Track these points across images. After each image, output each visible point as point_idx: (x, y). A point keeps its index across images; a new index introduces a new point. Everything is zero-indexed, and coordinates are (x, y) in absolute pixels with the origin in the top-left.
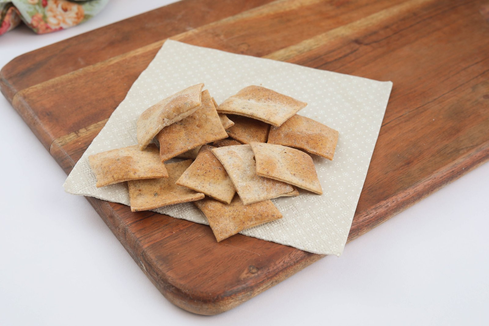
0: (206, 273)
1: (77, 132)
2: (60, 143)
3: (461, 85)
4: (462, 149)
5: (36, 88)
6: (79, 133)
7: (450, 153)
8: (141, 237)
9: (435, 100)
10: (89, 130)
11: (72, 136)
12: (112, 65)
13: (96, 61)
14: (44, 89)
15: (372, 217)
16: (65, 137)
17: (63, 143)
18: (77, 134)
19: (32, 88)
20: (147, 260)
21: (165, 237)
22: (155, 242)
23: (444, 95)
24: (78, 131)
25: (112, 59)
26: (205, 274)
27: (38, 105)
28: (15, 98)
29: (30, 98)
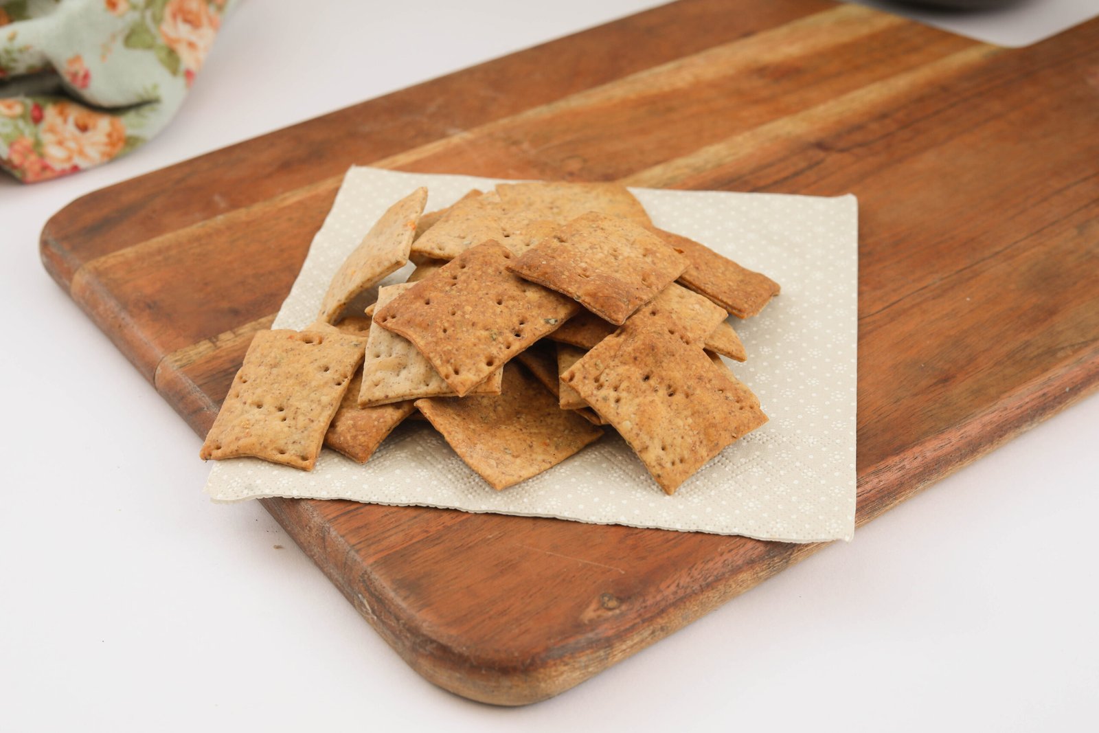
0: (505, 611)
1: (215, 340)
2: (176, 361)
3: (1053, 223)
4: (1063, 348)
5: (122, 255)
6: (218, 341)
7: (1035, 357)
8: (359, 543)
9: (997, 253)
10: (240, 334)
11: (204, 347)
12: (289, 207)
13: (253, 201)
14: (140, 259)
15: (871, 491)
16: (187, 349)
17: (184, 361)
18: (213, 343)
19: (114, 256)
20: (373, 590)
21: (413, 541)
22: (390, 552)
23: (1016, 242)
24: (216, 337)
26: (503, 613)
27: (127, 289)
28: (77, 276)
29: (111, 276)
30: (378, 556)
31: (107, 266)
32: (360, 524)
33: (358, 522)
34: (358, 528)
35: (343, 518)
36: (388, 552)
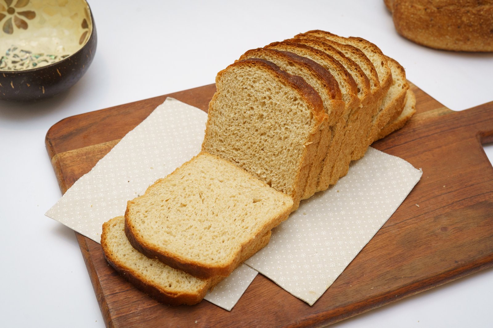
3: (426, 213)
5: (72, 153)
8: (112, 309)
14: (78, 156)
19: (69, 153)
21: (131, 312)
27: (69, 170)
28: (53, 159)
29: (65, 162)
30: (117, 316)
31: (65, 157)
32: (116, 300)
33: (115, 299)
34: (114, 302)
35: (110, 296)
36: (120, 315)
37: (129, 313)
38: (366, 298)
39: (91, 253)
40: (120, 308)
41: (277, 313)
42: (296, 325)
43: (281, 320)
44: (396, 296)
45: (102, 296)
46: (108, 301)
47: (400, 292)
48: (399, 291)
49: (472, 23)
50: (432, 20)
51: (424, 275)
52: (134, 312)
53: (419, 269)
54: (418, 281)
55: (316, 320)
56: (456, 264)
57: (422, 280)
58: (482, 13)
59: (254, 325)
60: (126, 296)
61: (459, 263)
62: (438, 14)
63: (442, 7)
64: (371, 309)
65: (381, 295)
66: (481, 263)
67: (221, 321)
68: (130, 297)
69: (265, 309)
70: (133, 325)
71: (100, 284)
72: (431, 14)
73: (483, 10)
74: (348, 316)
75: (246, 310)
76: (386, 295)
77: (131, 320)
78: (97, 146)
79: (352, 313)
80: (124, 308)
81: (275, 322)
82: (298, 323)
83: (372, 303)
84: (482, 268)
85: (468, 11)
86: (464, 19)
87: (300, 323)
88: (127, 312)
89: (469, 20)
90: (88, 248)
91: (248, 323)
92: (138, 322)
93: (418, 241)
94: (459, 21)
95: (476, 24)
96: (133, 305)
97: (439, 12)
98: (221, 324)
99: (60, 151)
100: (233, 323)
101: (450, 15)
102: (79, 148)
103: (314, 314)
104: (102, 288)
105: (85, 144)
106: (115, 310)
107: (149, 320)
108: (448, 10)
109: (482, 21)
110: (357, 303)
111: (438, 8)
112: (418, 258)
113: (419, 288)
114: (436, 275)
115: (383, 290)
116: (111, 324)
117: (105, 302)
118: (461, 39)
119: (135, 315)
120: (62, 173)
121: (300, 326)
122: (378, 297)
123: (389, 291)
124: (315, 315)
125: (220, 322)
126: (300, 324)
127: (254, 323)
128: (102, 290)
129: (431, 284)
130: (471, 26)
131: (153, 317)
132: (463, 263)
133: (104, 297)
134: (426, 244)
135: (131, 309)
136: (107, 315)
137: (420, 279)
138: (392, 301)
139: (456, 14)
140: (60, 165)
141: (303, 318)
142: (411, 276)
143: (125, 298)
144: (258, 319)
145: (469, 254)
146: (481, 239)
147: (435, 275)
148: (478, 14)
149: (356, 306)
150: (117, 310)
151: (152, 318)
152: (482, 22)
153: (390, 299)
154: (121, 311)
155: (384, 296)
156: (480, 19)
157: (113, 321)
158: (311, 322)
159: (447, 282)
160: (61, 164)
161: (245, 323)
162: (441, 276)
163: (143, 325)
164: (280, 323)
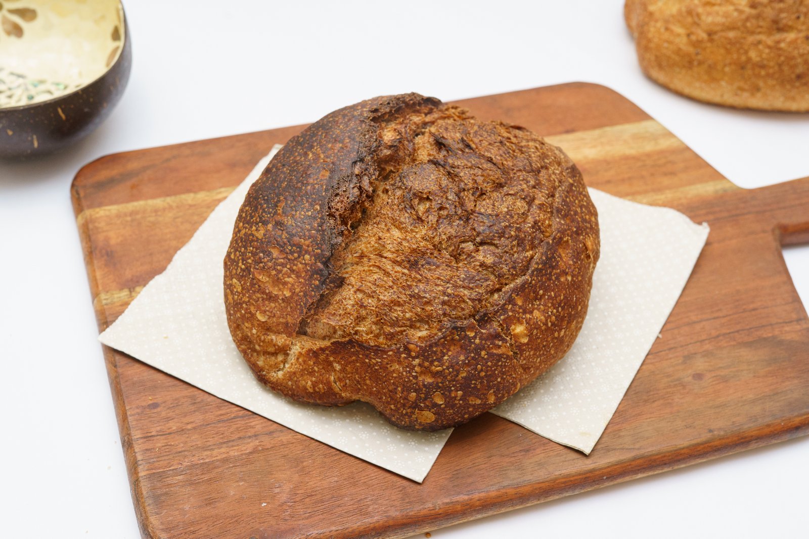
0: (195, 531)
1: (132, 290)
2: (105, 299)
3: (670, 349)
5: (109, 210)
6: (134, 291)
8: (142, 460)
11: (125, 293)
13: (201, 189)
14: (118, 216)
15: (441, 514)
16: (114, 292)
17: (109, 301)
18: (131, 292)
19: (105, 210)
21: (170, 468)
24: (134, 288)
25: (223, 189)
26: (194, 532)
27: (101, 237)
28: (80, 217)
29: (97, 224)
30: (148, 472)
31: (97, 215)
32: (149, 447)
33: (149, 445)
34: (147, 450)
35: (142, 440)
36: (154, 471)
37: (168, 469)
38: (554, 477)
39: (120, 370)
40: (155, 460)
41: (406, 489)
42: (433, 510)
43: (411, 500)
44: (605, 478)
45: (128, 439)
46: (137, 448)
47: (610, 471)
48: (609, 469)
49: (765, 62)
50: (697, 54)
51: (654, 448)
52: (176, 468)
53: (648, 438)
54: (642, 457)
55: (467, 505)
56: (709, 435)
57: (650, 456)
58: (782, 45)
59: (366, 503)
60: (167, 443)
61: (715, 433)
62: (709, 45)
63: (716, 33)
64: (561, 496)
65: (580, 474)
66: (752, 436)
67: (313, 494)
68: (172, 444)
69: (386, 481)
70: (172, 489)
71: (128, 420)
72: (697, 44)
73: (784, 40)
74: (522, 503)
75: (356, 480)
76: (588, 475)
77: (169, 481)
78: (151, 202)
79: (528, 500)
80: (161, 461)
81: (400, 502)
82: (437, 508)
83: (563, 485)
84: (753, 445)
85: (759, 42)
86: (753, 54)
87: (441, 507)
88: (166, 467)
89: (761, 56)
90: (116, 362)
91: (357, 500)
92: (181, 484)
93: (651, 393)
94: (743, 58)
95: (772, 64)
96: (176, 457)
97: (711, 40)
98: (313, 499)
99: (90, 207)
100: (332, 498)
101: (729, 46)
102: (122, 202)
103: (465, 495)
104: (131, 426)
105: (133, 198)
106: (147, 463)
107: (199, 483)
108: (726, 38)
109: (782, 58)
110: (539, 483)
111: (710, 34)
112: (648, 420)
113: (644, 468)
114: (675, 449)
115: (582, 467)
116: (137, 484)
117: (132, 449)
118: (746, 87)
119: (177, 473)
120: (90, 240)
121: (440, 512)
122: (573, 476)
123: (593, 469)
124: (466, 497)
125: (312, 496)
126: (440, 509)
127: (366, 501)
128: (130, 430)
129: (665, 464)
130: (763, 67)
131: (206, 478)
132: (722, 433)
133: (132, 440)
134: (664, 398)
135: (172, 463)
136: (133, 470)
137: (646, 454)
138: (598, 486)
139: (738, 45)
140: (88, 229)
141: (447, 500)
142: (632, 447)
143: (165, 446)
144: (374, 495)
145: (734, 420)
146: (757, 397)
147: (672, 449)
148: (775, 47)
149: (536, 489)
150: (150, 463)
151: (204, 479)
152: (783, 62)
153: (594, 481)
154: (156, 464)
155: (584, 476)
156: (780, 56)
157: (141, 479)
158: (459, 507)
159: (693, 463)
160: (91, 226)
161: (352, 500)
162: (683, 452)
163: (187, 490)
164: (408, 504)
